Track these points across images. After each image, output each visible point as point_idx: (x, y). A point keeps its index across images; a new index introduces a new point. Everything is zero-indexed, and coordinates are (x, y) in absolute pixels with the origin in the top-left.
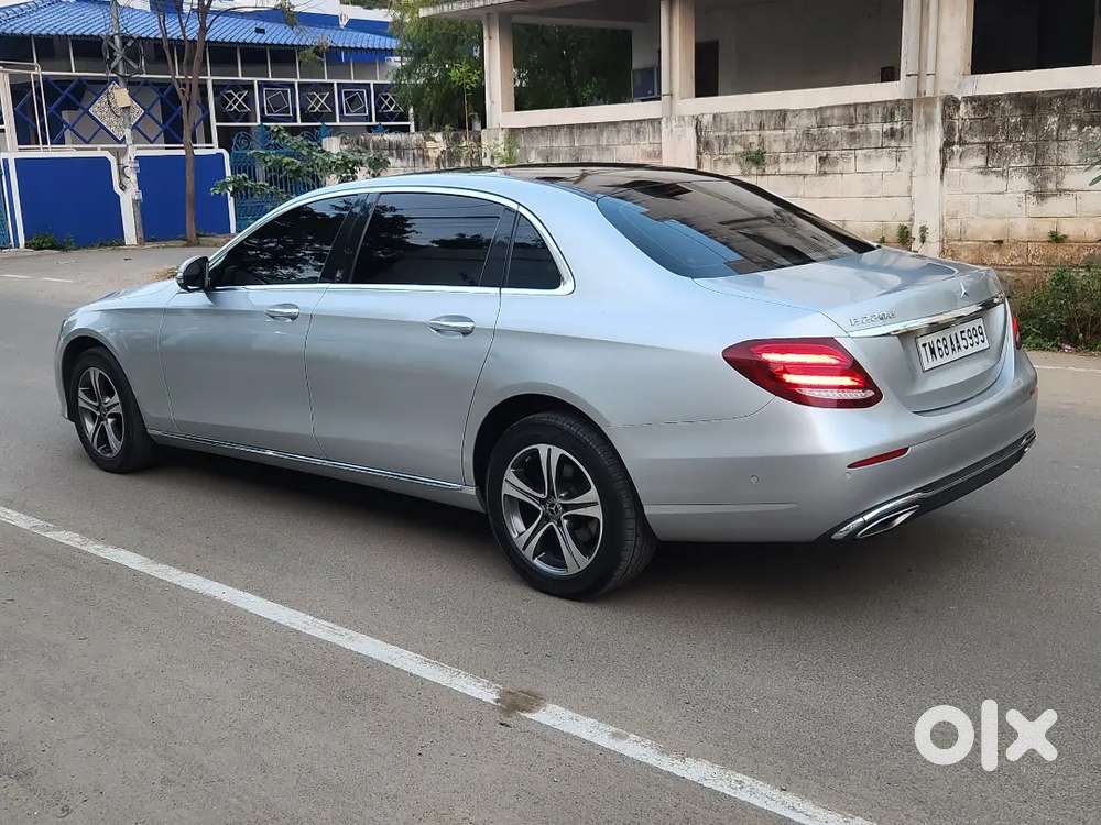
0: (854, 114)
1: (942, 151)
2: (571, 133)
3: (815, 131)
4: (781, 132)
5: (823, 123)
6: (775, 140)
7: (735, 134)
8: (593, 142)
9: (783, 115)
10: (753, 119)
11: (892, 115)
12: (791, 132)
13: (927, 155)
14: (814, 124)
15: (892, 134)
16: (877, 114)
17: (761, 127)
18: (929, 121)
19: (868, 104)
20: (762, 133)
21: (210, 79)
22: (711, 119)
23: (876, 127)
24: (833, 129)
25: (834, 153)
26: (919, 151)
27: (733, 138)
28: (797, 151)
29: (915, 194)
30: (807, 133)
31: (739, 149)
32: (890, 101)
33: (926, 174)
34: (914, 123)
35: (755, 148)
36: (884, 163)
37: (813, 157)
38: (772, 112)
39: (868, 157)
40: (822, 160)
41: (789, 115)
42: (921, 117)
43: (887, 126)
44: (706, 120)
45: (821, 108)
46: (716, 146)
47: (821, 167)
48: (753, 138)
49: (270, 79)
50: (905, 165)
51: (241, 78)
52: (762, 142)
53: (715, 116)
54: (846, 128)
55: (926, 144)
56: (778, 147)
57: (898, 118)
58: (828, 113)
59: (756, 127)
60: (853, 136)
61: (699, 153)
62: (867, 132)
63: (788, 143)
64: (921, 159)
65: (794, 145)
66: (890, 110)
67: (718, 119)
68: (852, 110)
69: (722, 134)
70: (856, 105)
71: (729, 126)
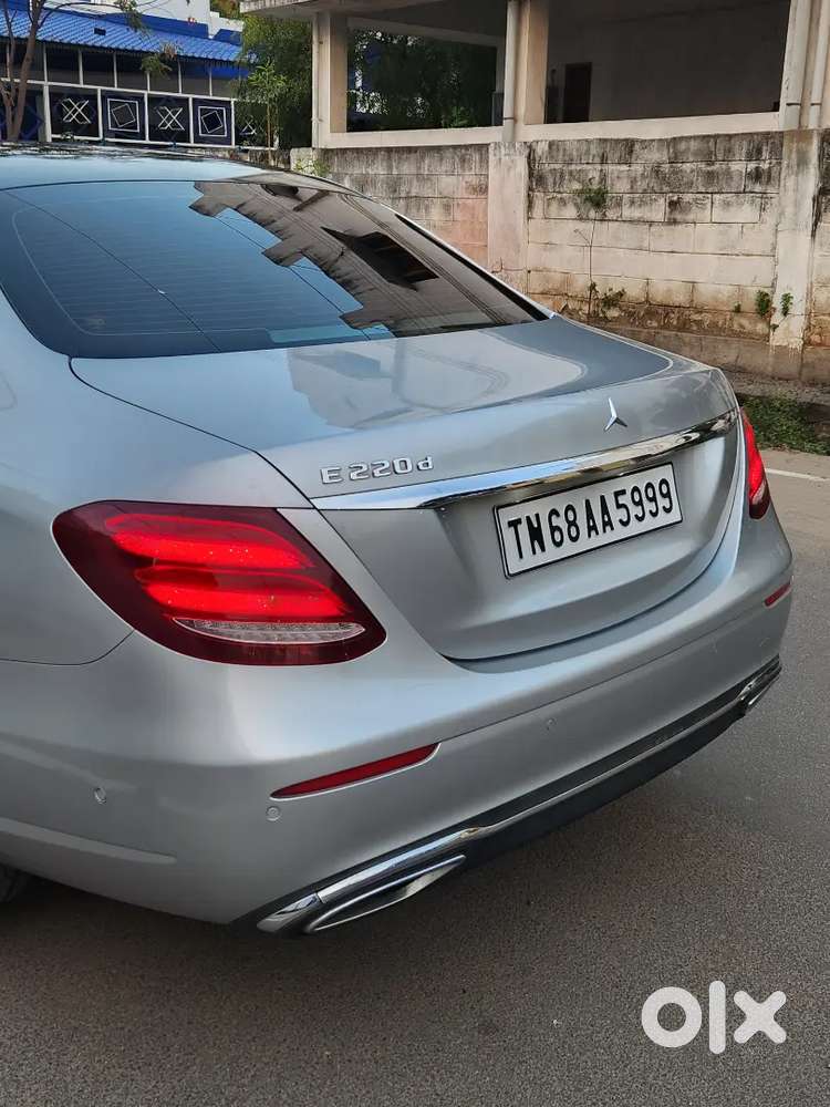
0: (714, 148)
1: (816, 200)
2: (389, 158)
3: (666, 168)
4: (625, 168)
5: (676, 157)
6: (620, 178)
7: (573, 167)
8: (414, 171)
9: (629, 145)
10: (594, 151)
11: (759, 151)
12: (638, 168)
13: (797, 204)
14: (665, 158)
15: (757, 176)
16: (741, 150)
17: (604, 160)
18: (802, 161)
19: (730, 137)
20: (605, 167)
21: (46, 85)
22: (547, 148)
23: (739, 166)
24: (687, 167)
25: (688, 198)
26: (788, 197)
27: (571, 173)
28: (645, 192)
29: (780, 252)
30: (657, 171)
31: (577, 186)
32: (757, 134)
33: (795, 228)
34: (785, 163)
35: (595, 187)
36: (746, 212)
37: (662, 201)
38: (617, 141)
39: (727, 204)
40: (673, 205)
41: (637, 147)
42: (794, 156)
43: (752, 166)
44: (541, 149)
45: (675, 138)
46: (550, 181)
47: (671, 213)
48: (593, 172)
49: (116, 89)
50: (770, 218)
51: (82, 86)
52: (603, 179)
53: (551, 144)
54: (703, 166)
55: (796, 190)
56: (622, 186)
57: (765, 155)
58: (683, 146)
59: (597, 160)
60: (710, 176)
61: (530, 189)
62: (728, 173)
63: (633, 181)
64: (789, 210)
65: (641, 185)
66: (759, 144)
67: (554, 147)
68: (711, 144)
69: (557, 166)
70: (716, 137)
71: (567, 158)
